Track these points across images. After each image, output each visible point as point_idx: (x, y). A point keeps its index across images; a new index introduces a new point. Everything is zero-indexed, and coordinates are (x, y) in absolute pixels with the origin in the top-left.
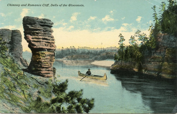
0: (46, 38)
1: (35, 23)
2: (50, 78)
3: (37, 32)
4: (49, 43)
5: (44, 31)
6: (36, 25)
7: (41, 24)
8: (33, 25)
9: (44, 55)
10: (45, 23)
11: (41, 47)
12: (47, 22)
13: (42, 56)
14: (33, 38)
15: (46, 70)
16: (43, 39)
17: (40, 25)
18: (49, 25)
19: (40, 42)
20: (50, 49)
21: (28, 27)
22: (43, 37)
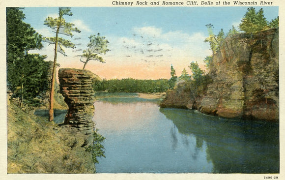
0: (84, 91)
1: (72, 77)
2: (89, 135)
3: (74, 86)
4: (87, 96)
5: (82, 84)
6: (73, 78)
7: (78, 76)
8: (70, 79)
9: (82, 110)
10: (83, 74)
11: (79, 102)
12: (85, 73)
13: (80, 112)
14: (69, 93)
15: (84, 126)
16: (81, 93)
17: (78, 78)
18: (88, 76)
19: (78, 96)
20: (89, 103)
21: (65, 80)
22: (82, 91)
